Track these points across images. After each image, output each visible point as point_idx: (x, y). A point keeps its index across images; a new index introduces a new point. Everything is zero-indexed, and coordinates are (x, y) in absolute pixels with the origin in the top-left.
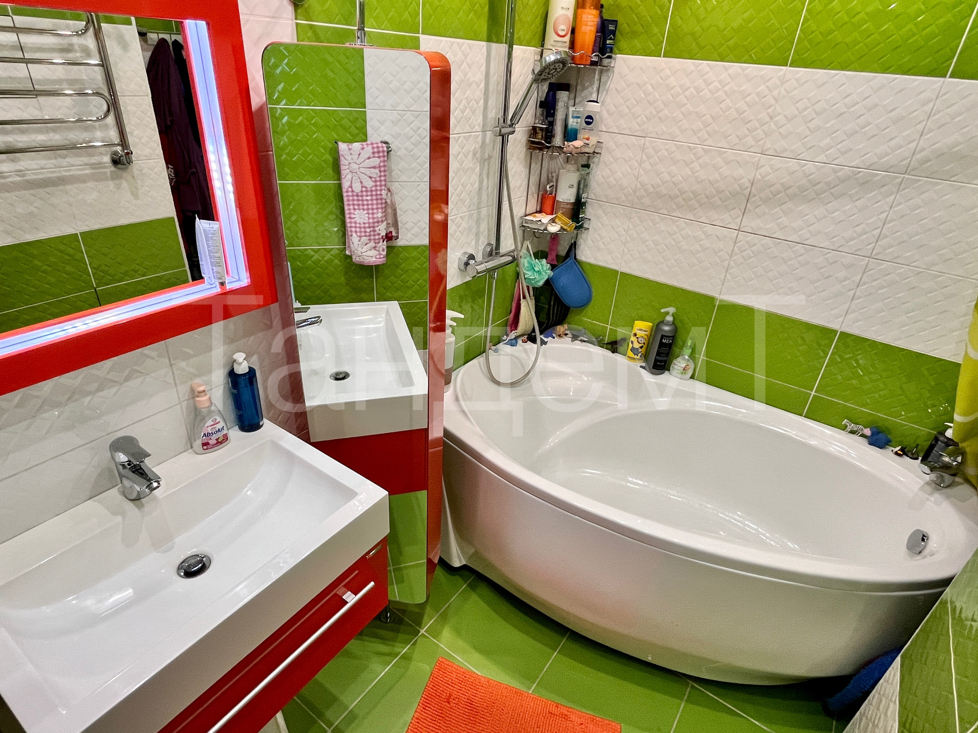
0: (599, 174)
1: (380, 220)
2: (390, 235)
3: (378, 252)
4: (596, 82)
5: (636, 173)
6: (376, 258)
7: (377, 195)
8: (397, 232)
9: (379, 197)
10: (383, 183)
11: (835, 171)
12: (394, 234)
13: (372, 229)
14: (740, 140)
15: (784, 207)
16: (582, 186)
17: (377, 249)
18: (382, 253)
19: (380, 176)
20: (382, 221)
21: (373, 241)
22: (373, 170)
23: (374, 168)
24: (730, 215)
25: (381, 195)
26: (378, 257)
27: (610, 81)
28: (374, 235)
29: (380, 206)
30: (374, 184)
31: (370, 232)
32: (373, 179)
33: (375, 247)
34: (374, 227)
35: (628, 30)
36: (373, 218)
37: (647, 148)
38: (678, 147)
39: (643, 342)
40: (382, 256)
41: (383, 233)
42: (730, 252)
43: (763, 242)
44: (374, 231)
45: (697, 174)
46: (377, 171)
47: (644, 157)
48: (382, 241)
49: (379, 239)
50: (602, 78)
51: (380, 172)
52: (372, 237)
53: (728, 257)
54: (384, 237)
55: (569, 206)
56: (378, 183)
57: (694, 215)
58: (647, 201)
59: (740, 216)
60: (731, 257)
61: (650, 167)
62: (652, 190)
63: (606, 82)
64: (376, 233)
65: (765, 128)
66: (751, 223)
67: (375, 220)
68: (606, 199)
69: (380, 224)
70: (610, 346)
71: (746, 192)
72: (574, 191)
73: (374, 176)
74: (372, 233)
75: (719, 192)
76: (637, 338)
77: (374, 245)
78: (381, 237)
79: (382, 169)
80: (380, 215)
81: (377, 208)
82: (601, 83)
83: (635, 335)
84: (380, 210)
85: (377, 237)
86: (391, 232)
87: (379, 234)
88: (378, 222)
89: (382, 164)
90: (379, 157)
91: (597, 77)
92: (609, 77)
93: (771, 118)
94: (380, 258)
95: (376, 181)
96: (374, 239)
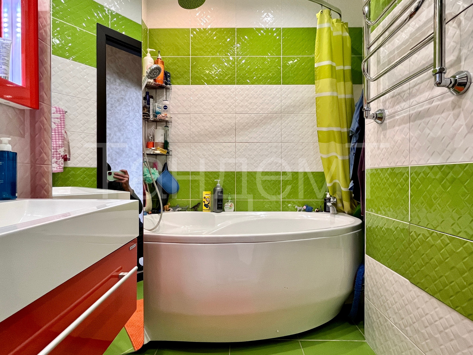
0: (173, 131)
1: (61, 145)
2: (65, 157)
3: (58, 165)
4: (164, 95)
5: (189, 128)
6: (57, 169)
7: (58, 132)
8: (70, 156)
9: (60, 133)
10: (63, 126)
11: (261, 116)
12: (68, 157)
13: (55, 150)
14: (227, 110)
15: (248, 131)
16: (166, 135)
17: (58, 163)
18: (61, 165)
19: (61, 123)
20: (62, 147)
21: (55, 158)
22: (56, 119)
23: (57, 118)
24: (231, 137)
25: (61, 132)
26: (58, 168)
27: (171, 95)
28: (56, 154)
29: (60, 138)
30: (57, 127)
31: (54, 152)
32: (56, 124)
33: (56, 162)
34: (56, 149)
35: (175, 76)
36: (56, 144)
37: (192, 118)
38: (204, 116)
39: (209, 200)
40: (61, 167)
41: (62, 154)
42: (235, 151)
43: (246, 145)
44: (56, 152)
45: (214, 124)
46: (59, 120)
47: (191, 121)
48: (61, 158)
49: (60, 157)
50: (167, 94)
51: (61, 121)
52: (55, 155)
53: (234, 154)
54: (63, 156)
55: (161, 144)
56: (60, 127)
57: (217, 140)
58: (196, 138)
59: (234, 137)
60: (236, 154)
61: (194, 125)
62: (197, 133)
63: (169, 95)
64: (57, 153)
65: (234, 105)
66: (239, 139)
67: (58, 145)
68: (178, 141)
69: (60, 148)
70: (193, 209)
71: (234, 128)
72: (163, 137)
73: (57, 122)
74: (55, 153)
75: (224, 129)
76: (206, 199)
77: (56, 160)
78: (61, 155)
79: (62, 119)
80: (60, 143)
81: (59, 139)
82: (167, 96)
83: (205, 198)
84: (60, 140)
85: (58, 156)
86: (66, 155)
87: (59, 154)
88: (59, 147)
89: (62, 117)
90: (60, 114)
91: (165, 93)
92: (170, 93)
93: (235, 101)
94: (60, 169)
95: (58, 125)
96: (57, 157)
